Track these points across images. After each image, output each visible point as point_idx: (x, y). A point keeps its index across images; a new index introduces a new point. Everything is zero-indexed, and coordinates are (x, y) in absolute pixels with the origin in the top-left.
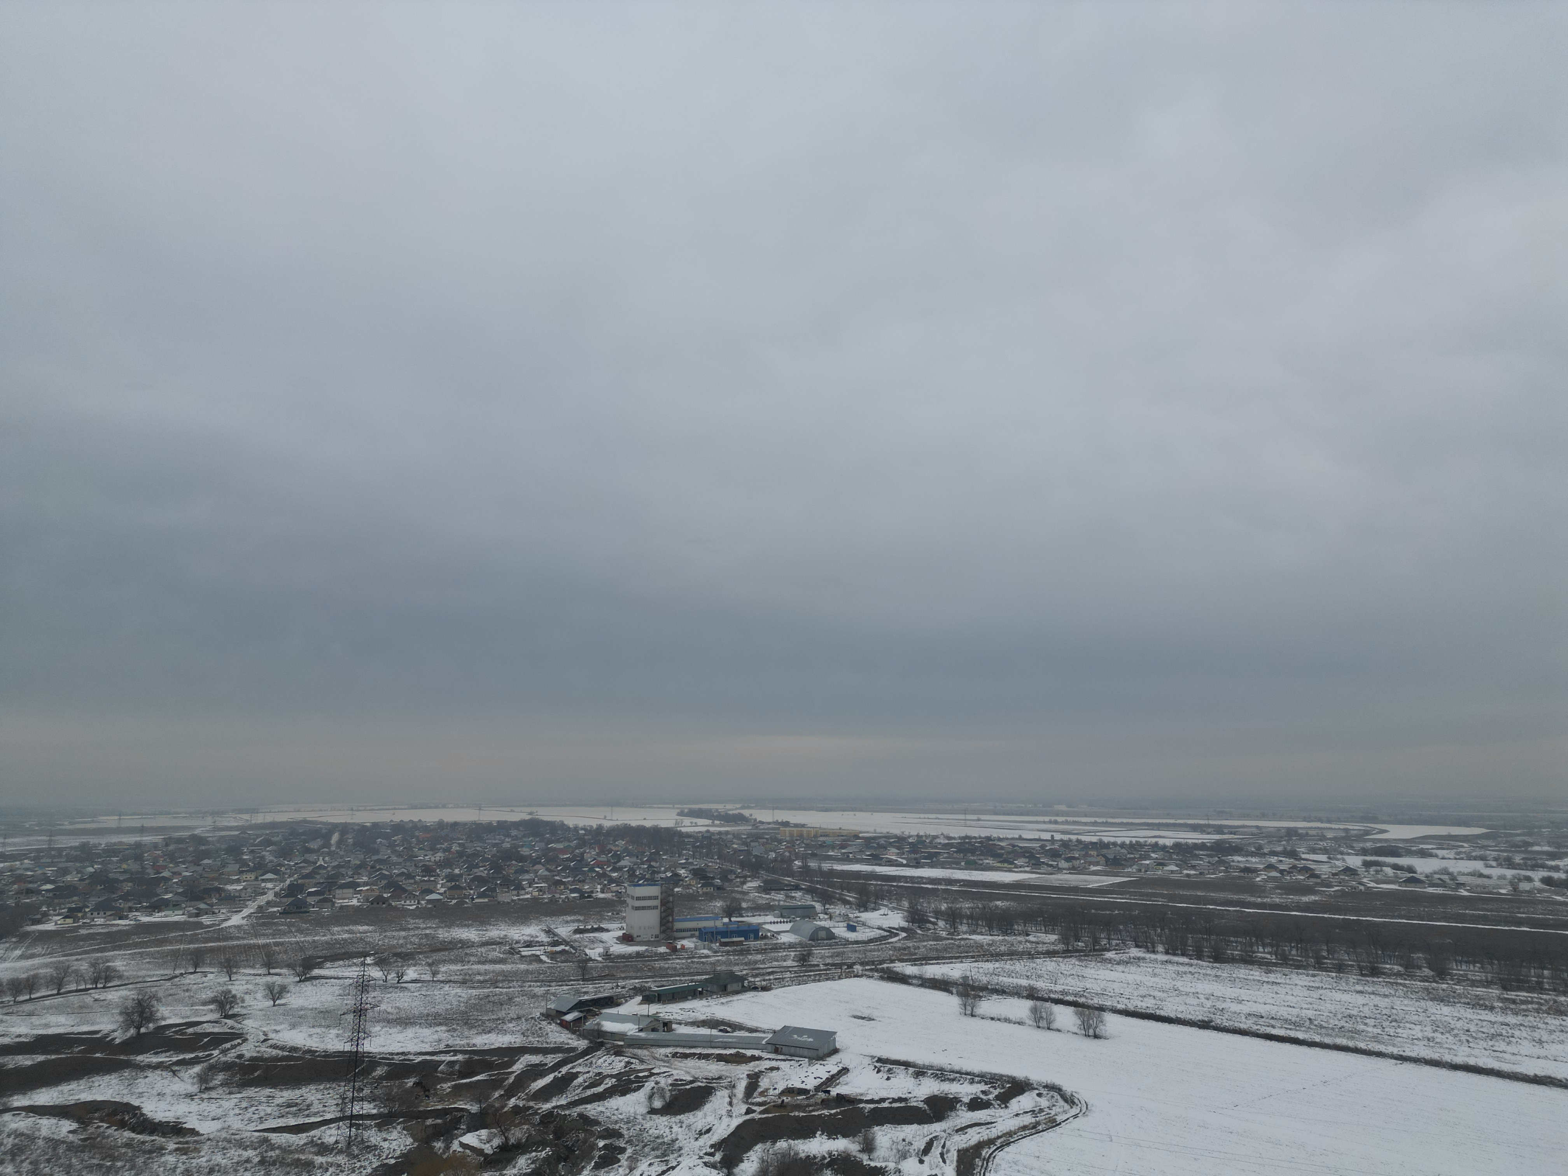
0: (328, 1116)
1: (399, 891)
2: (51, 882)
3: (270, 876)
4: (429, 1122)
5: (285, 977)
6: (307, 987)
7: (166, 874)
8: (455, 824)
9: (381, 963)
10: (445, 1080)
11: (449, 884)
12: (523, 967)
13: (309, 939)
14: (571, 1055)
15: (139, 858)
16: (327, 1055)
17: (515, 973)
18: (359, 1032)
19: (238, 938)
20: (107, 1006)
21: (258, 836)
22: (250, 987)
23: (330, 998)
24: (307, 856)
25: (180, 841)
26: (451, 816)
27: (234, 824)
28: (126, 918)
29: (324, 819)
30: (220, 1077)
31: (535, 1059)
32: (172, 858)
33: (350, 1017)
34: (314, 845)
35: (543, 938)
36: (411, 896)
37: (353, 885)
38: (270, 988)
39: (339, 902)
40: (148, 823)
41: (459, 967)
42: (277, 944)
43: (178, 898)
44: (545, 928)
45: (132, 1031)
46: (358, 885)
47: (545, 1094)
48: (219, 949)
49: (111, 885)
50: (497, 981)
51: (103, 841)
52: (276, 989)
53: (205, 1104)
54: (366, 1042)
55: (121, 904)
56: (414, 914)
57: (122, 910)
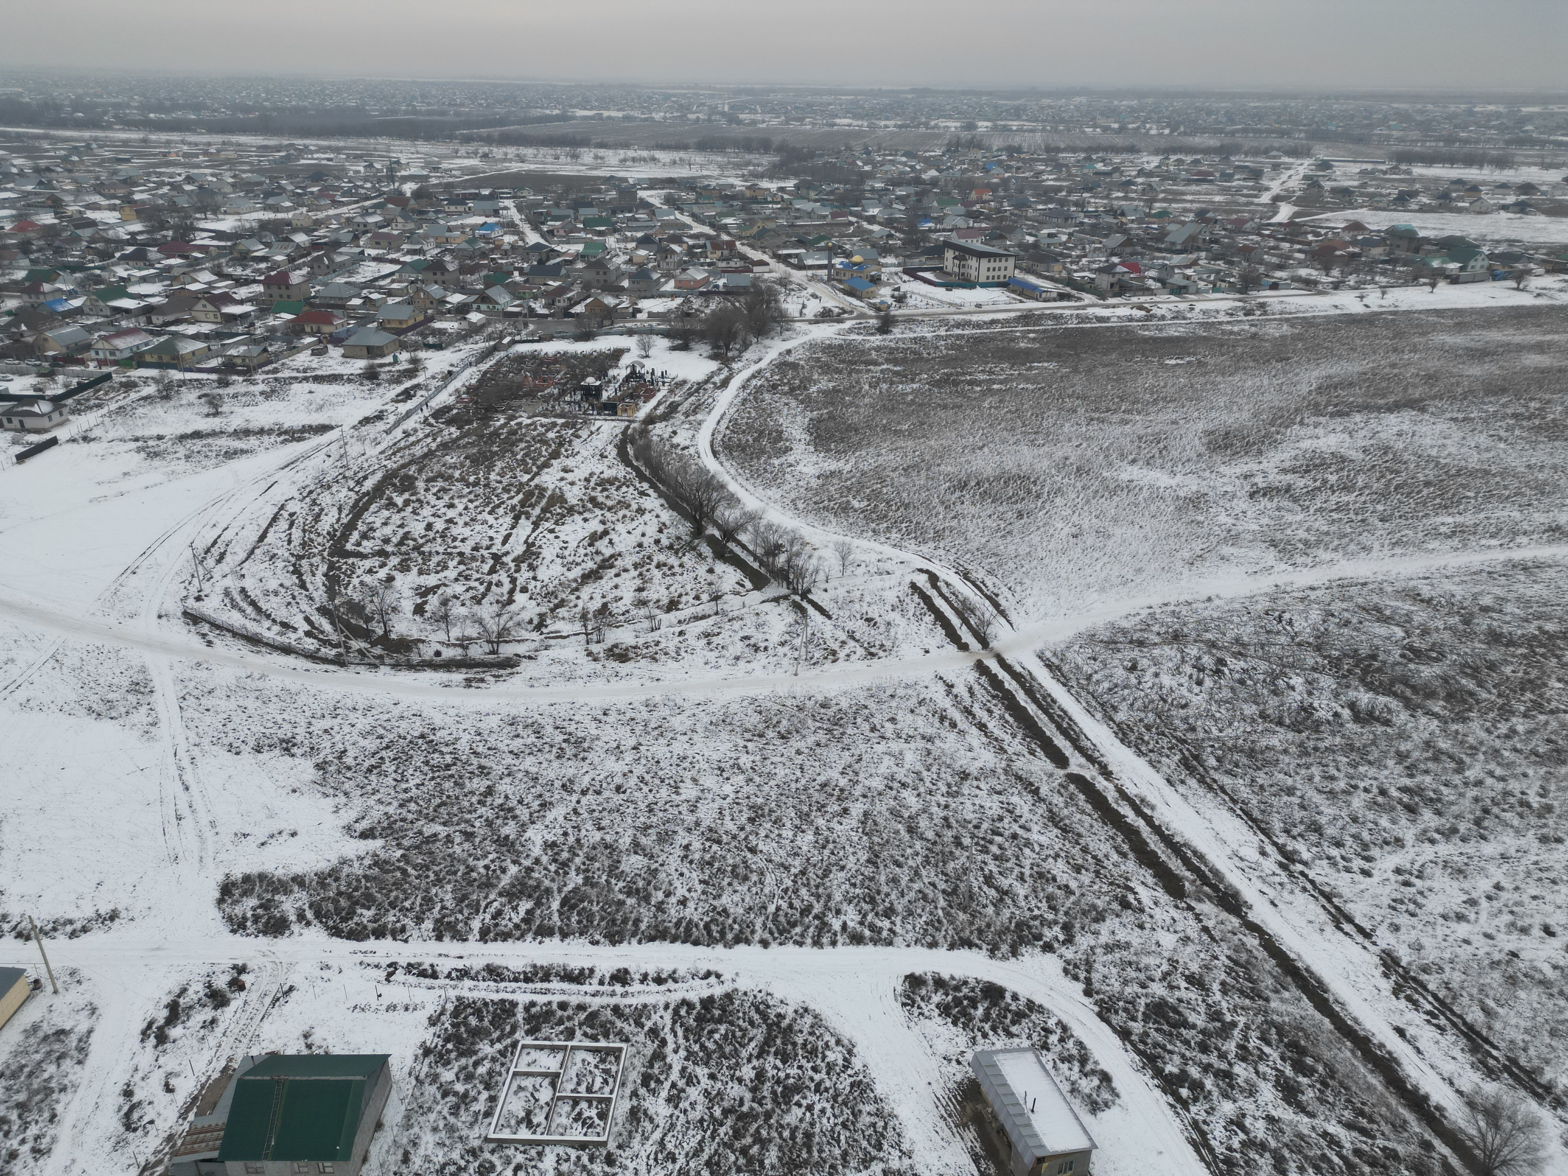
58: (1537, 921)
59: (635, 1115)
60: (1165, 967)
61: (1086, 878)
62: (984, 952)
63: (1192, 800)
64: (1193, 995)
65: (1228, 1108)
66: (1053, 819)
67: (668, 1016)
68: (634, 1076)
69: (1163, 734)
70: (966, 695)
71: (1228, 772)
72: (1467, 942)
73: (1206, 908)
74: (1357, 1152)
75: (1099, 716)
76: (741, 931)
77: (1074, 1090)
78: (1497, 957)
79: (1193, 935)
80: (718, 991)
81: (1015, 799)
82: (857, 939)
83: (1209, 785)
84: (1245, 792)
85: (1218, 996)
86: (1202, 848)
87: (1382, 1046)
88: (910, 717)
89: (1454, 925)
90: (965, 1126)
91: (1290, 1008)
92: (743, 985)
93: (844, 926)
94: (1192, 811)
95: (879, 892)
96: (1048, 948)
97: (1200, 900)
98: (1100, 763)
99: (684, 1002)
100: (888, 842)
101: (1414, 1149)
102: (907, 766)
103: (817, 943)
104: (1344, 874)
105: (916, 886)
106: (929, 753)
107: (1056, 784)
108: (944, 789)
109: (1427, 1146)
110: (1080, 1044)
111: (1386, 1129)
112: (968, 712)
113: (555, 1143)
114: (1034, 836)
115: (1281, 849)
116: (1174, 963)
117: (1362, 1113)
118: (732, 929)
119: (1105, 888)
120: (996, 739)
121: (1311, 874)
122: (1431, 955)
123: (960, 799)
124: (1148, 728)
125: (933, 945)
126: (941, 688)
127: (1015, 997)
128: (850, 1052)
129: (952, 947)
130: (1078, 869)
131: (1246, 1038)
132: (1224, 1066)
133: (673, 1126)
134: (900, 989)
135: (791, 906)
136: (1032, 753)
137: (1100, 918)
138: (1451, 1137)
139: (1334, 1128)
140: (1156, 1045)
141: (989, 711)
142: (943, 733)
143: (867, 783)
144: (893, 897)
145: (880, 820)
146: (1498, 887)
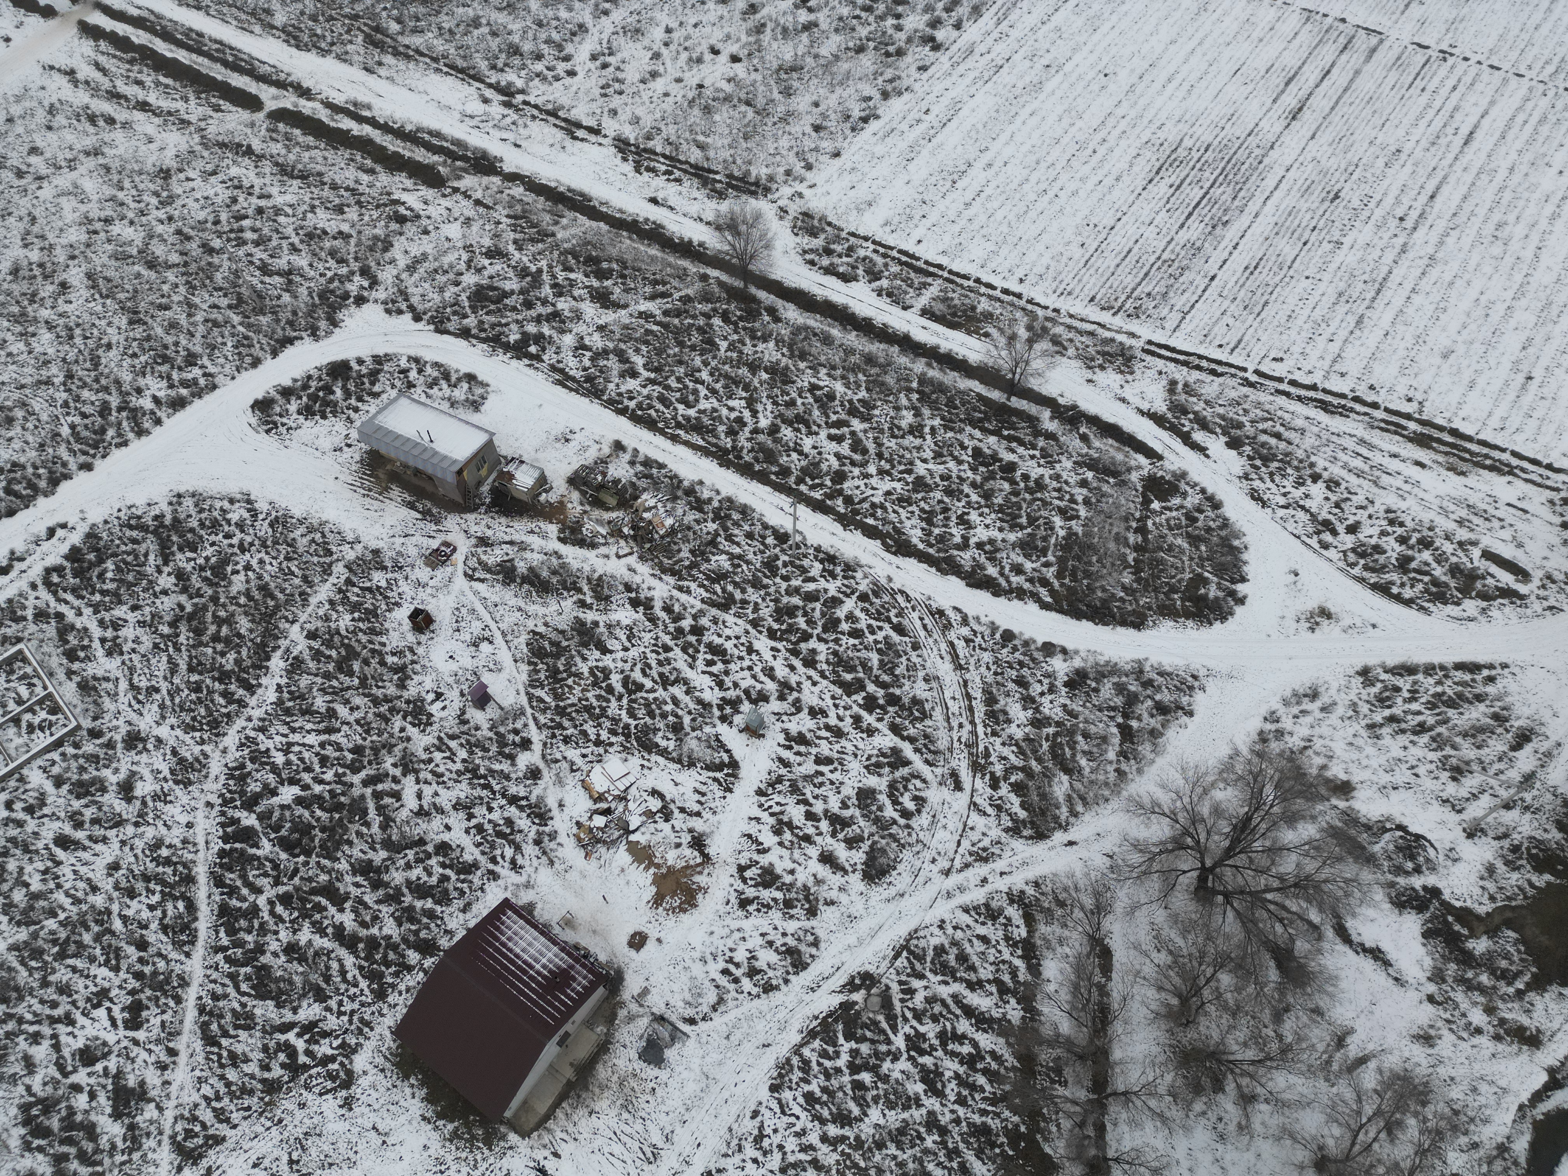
58: (704, 48)
59: (86, 687)
60: (465, 257)
61: (352, 213)
62: (307, 340)
63: (399, 79)
64: (498, 266)
65: (568, 340)
66: (285, 171)
67: (44, 593)
68: (56, 661)
69: (331, 18)
70: (97, 75)
71: (415, 31)
72: (666, 95)
73: (468, 182)
74: (666, 313)
75: (257, 29)
76: (51, 472)
77: (453, 404)
78: (690, 95)
79: (470, 213)
80: (75, 538)
81: (234, 171)
82: (178, 404)
83: (405, 54)
84: (440, 46)
85: (517, 255)
86: (434, 125)
87: (647, 220)
88: (51, 136)
89: (651, 85)
90: (387, 489)
91: (573, 231)
92: (96, 516)
93: (156, 400)
94: (405, 92)
95: (166, 347)
96: (360, 301)
97: (459, 178)
98: (291, 84)
99: (48, 571)
100: (136, 291)
101: (698, 285)
102: (95, 198)
103: (141, 433)
104: (556, 84)
105: (199, 317)
106: (108, 169)
107: (263, 132)
108: (154, 201)
109: (704, 278)
110: (437, 365)
111: (675, 283)
112: (114, 96)
113: (28, 762)
114: (279, 200)
115: (496, 87)
116: (468, 248)
117: (656, 282)
118: (39, 476)
119: (375, 214)
120: (170, 113)
121: (532, 99)
122: (647, 122)
123: (179, 203)
124: (314, 18)
125: (256, 363)
126: (63, 81)
127: (360, 362)
128: (249, 502)
129: (275, 354)
130: (340, 210)
131: (554, 277)
132: (550, 309)
133: (132, 670)
134: (254, 421)
135: (84, 416)
136: (217, 109)
137: (388, 246)
138: (715, 261)
139: (645, 306)
140: (493, 326)
141: (139, 83)
142: (107, 137)
143: (64, 241)
144: (184, 342)
145: (111, 273)
146: (668, 30)
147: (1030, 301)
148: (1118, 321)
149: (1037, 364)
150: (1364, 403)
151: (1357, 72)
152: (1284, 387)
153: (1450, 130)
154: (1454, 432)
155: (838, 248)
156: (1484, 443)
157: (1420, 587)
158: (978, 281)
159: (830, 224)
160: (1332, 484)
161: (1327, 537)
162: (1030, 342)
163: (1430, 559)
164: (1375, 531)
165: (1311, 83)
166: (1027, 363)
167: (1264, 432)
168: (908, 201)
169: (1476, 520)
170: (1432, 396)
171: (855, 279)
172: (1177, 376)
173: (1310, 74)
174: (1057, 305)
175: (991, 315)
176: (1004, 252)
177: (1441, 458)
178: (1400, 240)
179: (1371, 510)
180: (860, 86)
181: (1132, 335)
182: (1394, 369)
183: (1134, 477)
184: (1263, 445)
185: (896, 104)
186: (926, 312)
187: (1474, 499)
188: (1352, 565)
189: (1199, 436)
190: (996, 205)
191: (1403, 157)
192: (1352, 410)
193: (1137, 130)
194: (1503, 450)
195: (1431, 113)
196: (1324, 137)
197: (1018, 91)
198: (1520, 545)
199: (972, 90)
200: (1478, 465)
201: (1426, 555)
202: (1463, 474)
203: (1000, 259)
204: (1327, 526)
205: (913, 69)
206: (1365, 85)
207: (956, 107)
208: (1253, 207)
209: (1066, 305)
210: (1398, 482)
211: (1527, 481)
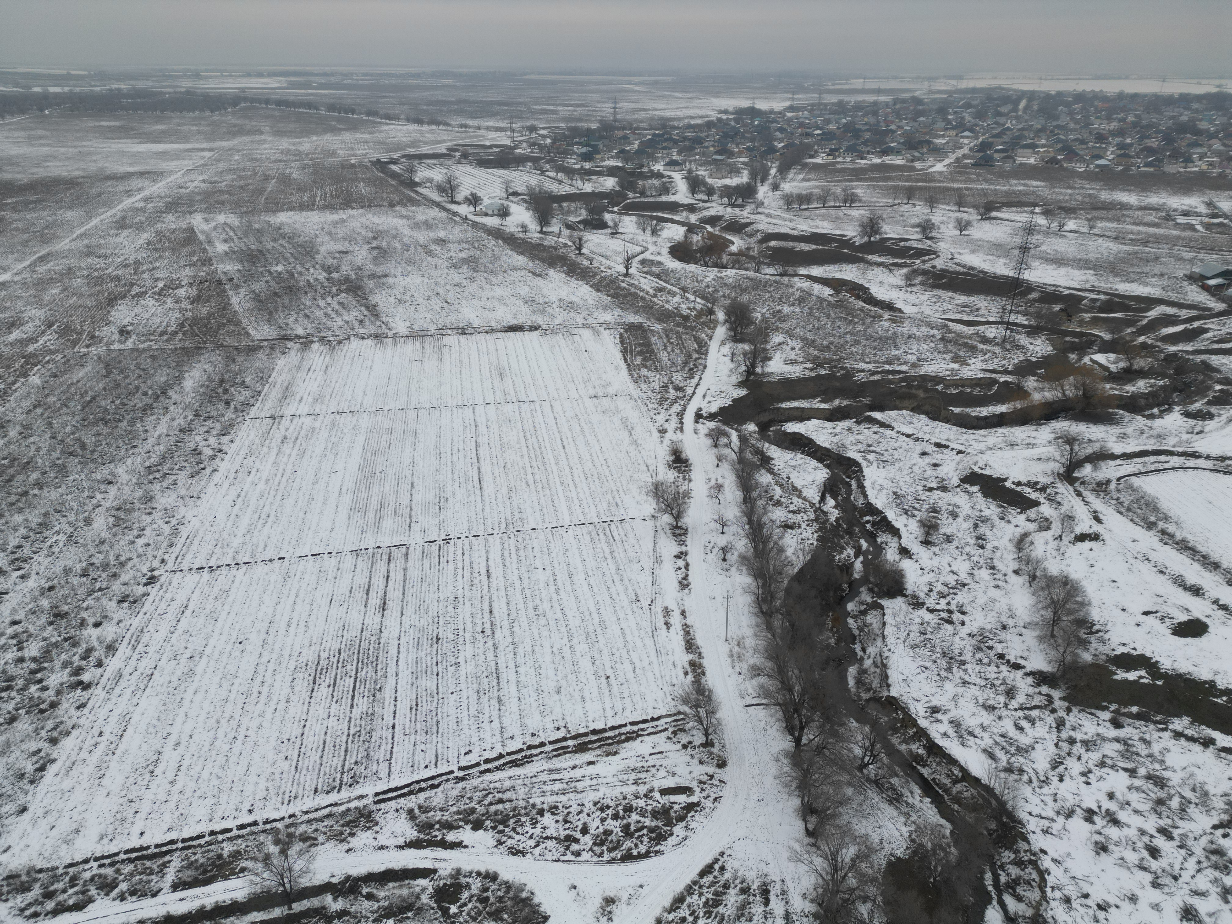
0: (991, 319)
1: (1071, 154)
2: (821, 129)
3: (967, 134)
4: (1068, 339)
5: (970, 215)
6: (986, 225)
7: (893, 127)
8: (1135, 96)
9: (1046, 213)
10: (1087, 312)
11: (1119, 152)
12: (1175, 233)
13: (992, 187)
14: (1206, 313)
15: (875, 114)
16: (995, 276)
17: (1167, 237)
18: (1022, 264)
19: (939, 181)
20: (852, 219)
21: (962, 99)
22: (945, 219)
23: (1002, 235)
24: (998, 118)
25: (904, 101)
26: (1131, 87)
27: (944, 88)
28: (865, 158)
29: (1015, 87)
30: (919, 279)
31: (1170, 310)
32: (898, 114)
33: (1016, 252)
34: (1004, 109)
35: (1203, 209)
36: (1082, 160)
37: (1033, 146)
38: (959, 221)
39: (1019, 160)
40: (884, 85)
41: (1115, 225)
42: (967, 189)
43: (900, 147)
44: (1206, 200)
45: (866, 239)
46: (1037, 146)
47: (1173, 339)
48: (926, 188)
49: (857, 133)
50: (1147, 242)
51: (853, 99)
52: (963, 223)
53: (908, 294)
54: (1026, 272)
55: (862, 148)
56: (1081, 176)
57: (863, 152)
147: (266, 822)
148: (345, 794)
149: (298, 865)
150: (535, 747)
151: (405, 569)
152: (483, 767)
153: (476, 575)
154: (594, 732)
155: (60, 886)
156: (613, 728)
157: (646, 839)
158: (212, 833)
159: (41, 871)
160: (553, 810)
161: (575, 847)
162: (284, 852)
163: (638, 818)
164: (597, 822)
165: (382, 587)
166: (290, 869)
167: (491, 804)
168: (116, 808)
169: (643, 775)
170: (568, 719)
171: (91, 900)
172: (411, 805)
173: (378, 582)
174: (291, 812)
175: (238, 852)
176: (224, 798)
177: (599, 752)
178: (490, 644)
179: (586, 811)
180: (24, 746)
181: (361, 797)
182: (537, 717)
183: (425, 899)
184: (496, 813)
185: (68, 744)
186: (175, 887)
187: (632, 763)
188: (601, 855)
189: (451, 837)
190: (198, 769)
191: (461, 599)
192: (532, 756)
193: (284, 665)
194: (625, 725)
195: (460, 571)
196: (409, 611)
197: (175, 683)
198: (674, 774)
199: (135, 701)
200: (619, 742)
201: (635, 817)
202: (616, 753)
203: (223, 807)
204: (570, 839)
205: (72, 711)
206: (414, 573)
207: (126, 720)
208: (391, 671)
209: (296, 808)
210: (587, 782)
211: (649, 734)
